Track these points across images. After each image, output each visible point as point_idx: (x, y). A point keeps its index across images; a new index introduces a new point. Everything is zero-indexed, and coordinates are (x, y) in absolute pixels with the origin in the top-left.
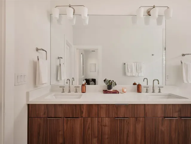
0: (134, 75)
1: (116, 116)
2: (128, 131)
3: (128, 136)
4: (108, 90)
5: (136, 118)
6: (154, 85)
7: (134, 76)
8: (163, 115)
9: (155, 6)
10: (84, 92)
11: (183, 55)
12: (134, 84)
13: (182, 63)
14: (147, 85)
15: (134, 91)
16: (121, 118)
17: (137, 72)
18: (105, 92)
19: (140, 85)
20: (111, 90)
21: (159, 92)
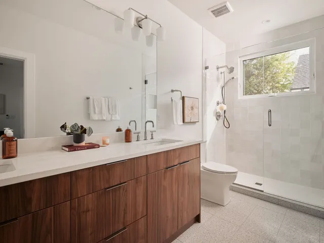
0: (105, 118)
1: (107, 186)
2: (126, 205)
3: (125, 213)
4: (75, 145)
5: (137, 179)
6: (147, 129)
7: (104, 120)
8: (165, 166)
9: (148, 17)
10: (13, 155)
11: (172, 91)
12: (119, 130)
13: (172, 100)
14: (136, 130)
15: (120, 141)
16: (115, 186)
17: (109, 113)
18: (71, 148)
19: (130, 130)
20: (83, 144)
21: (152, 138)
